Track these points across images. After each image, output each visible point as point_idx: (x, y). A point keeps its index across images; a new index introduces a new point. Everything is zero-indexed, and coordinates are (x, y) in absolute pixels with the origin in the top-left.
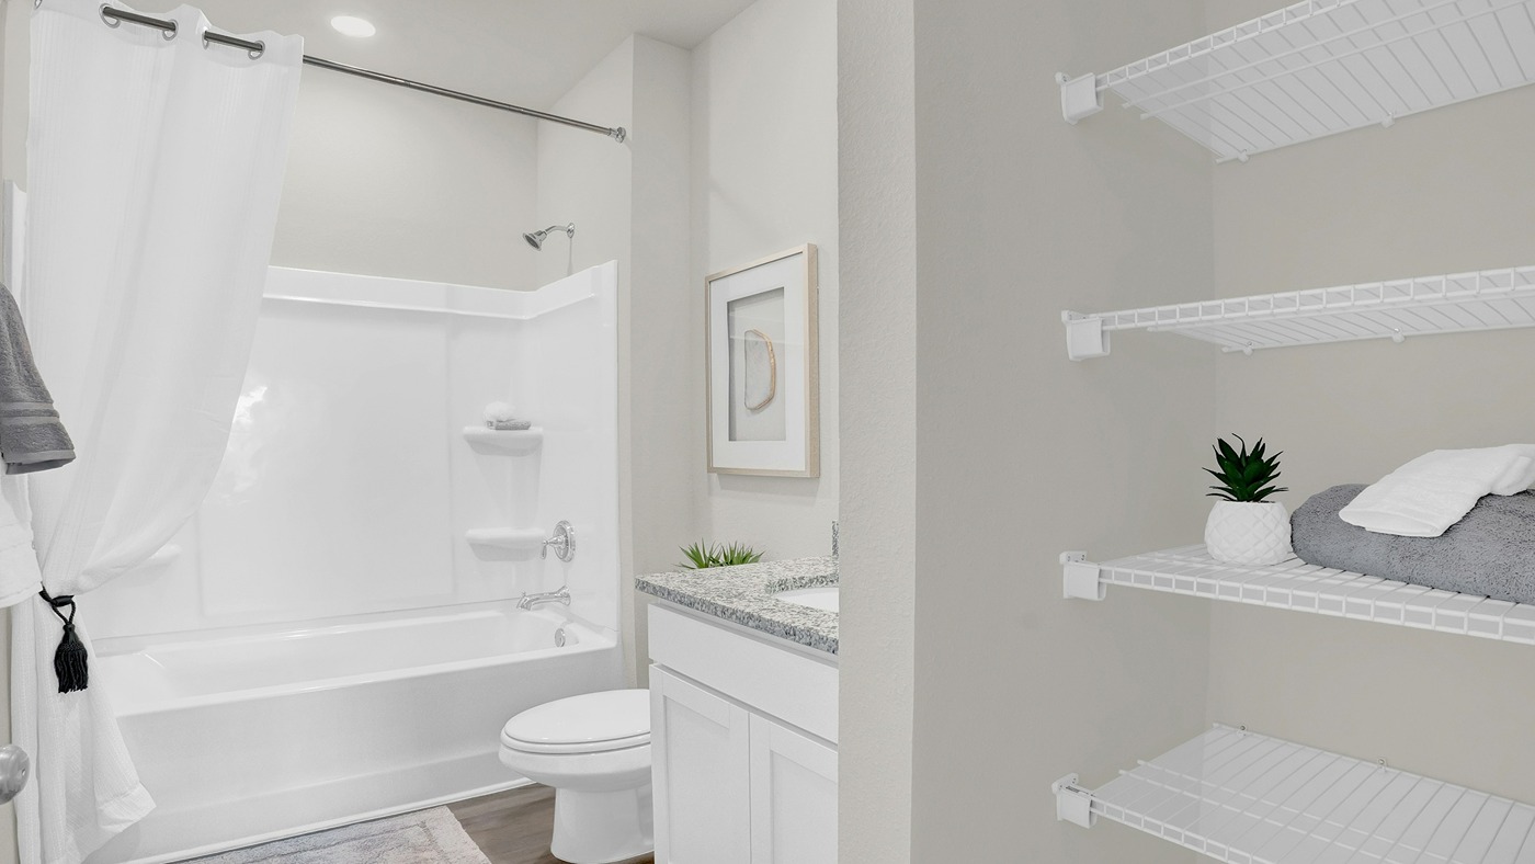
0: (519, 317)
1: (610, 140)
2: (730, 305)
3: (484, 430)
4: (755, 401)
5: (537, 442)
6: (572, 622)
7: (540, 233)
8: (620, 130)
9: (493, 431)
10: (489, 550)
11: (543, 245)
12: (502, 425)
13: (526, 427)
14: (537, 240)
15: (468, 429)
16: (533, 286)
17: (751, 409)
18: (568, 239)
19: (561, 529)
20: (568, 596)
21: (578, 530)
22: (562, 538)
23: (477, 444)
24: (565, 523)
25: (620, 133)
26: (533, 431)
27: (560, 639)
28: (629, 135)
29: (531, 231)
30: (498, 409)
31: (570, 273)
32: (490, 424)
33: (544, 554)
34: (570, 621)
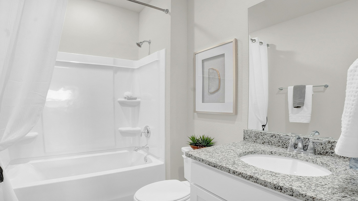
0: (133, 68)
1: (163, 13)
2: (203, 61)
3: (123, 100)
4: (212, 90)
5: (139, 103)
6: (149, 155)
7: (141, 42)
8: (167, 10)
9: (126, 100)
10: (125, 134)
11: (142, 46)
12: (129, 98)
13: (135, 99)
14: (140, 44)
15: (119, 99)
16: (137, 59)
17: (210, 93)
18: (149, 45)
19: (146, 128)
20: (148, 147)
21: (151, 128)
22: (147, 131)
23: (122, 103)
24: (147, 126)
25: (167, 11)
26: (138, 100)
27: (146, 160)
28: (170, 11)
29: (139, 42)
30: (128, 94)
31: (149, 54)
32: (125, 98)
33: (141, 135)
34: (149, 154)
